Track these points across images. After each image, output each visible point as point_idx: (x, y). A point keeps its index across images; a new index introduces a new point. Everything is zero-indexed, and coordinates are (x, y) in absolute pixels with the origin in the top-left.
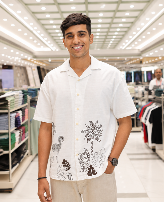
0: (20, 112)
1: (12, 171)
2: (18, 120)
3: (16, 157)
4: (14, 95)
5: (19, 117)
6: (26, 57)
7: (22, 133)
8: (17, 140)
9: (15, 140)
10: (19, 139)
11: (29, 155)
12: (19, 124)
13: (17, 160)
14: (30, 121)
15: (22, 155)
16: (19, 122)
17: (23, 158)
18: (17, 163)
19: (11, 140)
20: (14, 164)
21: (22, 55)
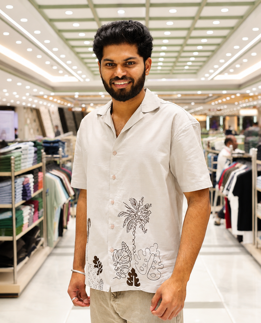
0: (30, 177)
1: (17, 267)
2: (27, 188)
3: (24, 247)
4: (20, 148)
5: (28, 184)
6: (41, 93)
7: (33, 210)
8: (26, 221)
9: (22, 220)
10: (29, 219)
11: (44, 245)
12: (29, 195)
13: (26, 252)
14: (46, 193)
15: (34, 245)
16: (28, 192)
17: (36, 250)
18: (26, 256)
19: (16, 219)
20: (21, 257)
21: (35, 90)
